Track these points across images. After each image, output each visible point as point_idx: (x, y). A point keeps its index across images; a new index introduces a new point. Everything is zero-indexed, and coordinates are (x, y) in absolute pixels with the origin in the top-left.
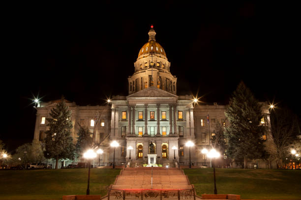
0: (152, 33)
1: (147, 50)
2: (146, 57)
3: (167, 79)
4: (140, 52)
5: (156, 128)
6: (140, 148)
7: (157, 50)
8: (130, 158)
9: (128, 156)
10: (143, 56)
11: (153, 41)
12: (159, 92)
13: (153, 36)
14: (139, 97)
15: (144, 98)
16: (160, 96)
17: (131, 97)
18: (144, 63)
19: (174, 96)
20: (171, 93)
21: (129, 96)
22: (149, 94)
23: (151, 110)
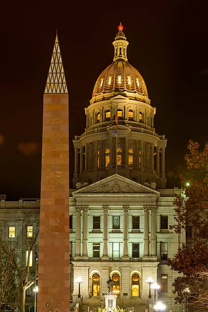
0: (121, 44)
1: (109, 83)
2: (109, 98)
3: (147, 143)
4: (96, 85)
5: (122, 246)
6: (96, 278)
7: (130, 83)
8: (79, 296)
9: (75, 292)
10: (101, 95)
11: (123, 60)
12: (128, 185)
13: (122, 50)
14: (94, 193)
15: (102, 195)
16: (129, 193)
17: (79, 193)
18: (104, 111)
19: (153, 193)
20: (146, 188)
21: (78, 191)
22: (110, 189)
23: (114, 214)
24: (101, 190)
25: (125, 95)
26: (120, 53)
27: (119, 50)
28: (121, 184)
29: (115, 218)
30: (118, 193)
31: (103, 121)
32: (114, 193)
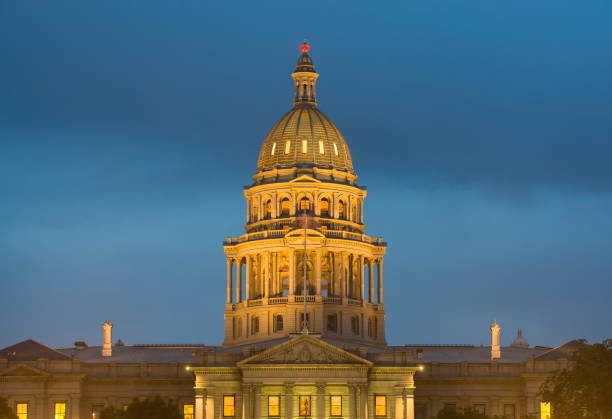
1: (287, 151)
7: (322, 151)
10: (274, 172)
11: (309, 107)
12: (324, 350)
13: (308, 88)
14: (271, 363)
15: (283, 366)
16: (326, 362)
17: (248, 363)
18: (278, 199)
19: (362, 363)
20: (353, 355)
21: (245, 361)
22: (296, 356)
23: (302, 393)
24: (280, 358)
25: (314, 175)
26: (305, 93)
27: (302, 88)
28: (314, 350)
29: (303, 399)
30: (309, 362)
31: (277, 218)
32: (302, 362)
